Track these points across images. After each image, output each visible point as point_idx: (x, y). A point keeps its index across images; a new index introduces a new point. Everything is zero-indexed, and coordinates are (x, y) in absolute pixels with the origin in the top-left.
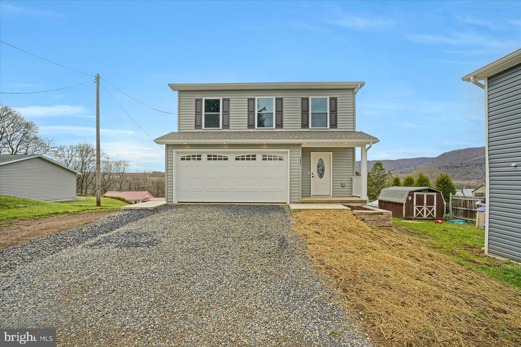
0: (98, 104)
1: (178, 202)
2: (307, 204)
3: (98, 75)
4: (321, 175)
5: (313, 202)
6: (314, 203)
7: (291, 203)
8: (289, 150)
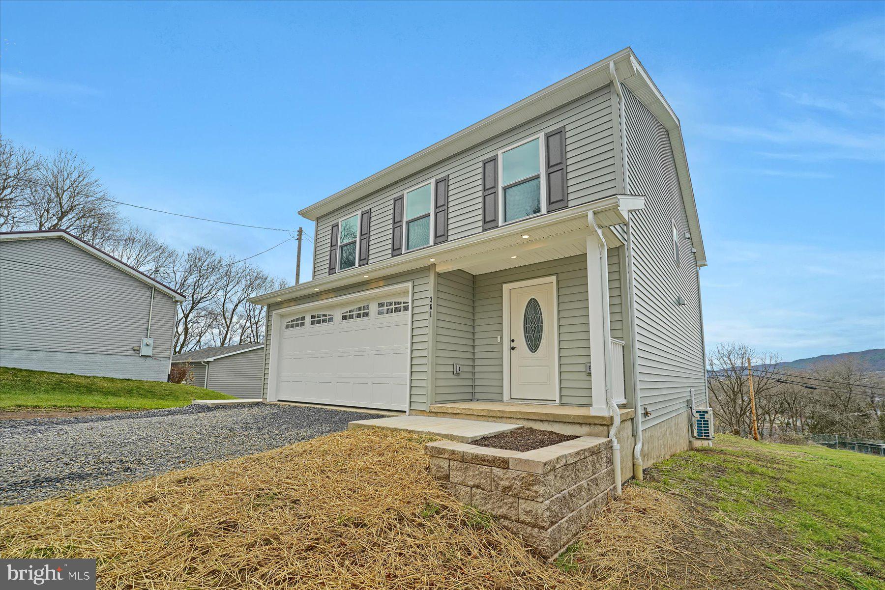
0: (298, 266)
1: (279, 401)
2: (443, 417)
3: (301, 228)
4: (534, 343)
5: (456, 414)
6: (457, 416)
7: (412, 411)
8: (410, 284)
